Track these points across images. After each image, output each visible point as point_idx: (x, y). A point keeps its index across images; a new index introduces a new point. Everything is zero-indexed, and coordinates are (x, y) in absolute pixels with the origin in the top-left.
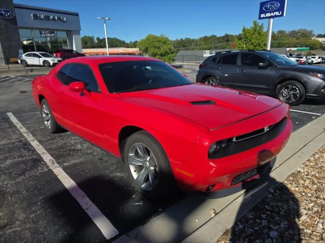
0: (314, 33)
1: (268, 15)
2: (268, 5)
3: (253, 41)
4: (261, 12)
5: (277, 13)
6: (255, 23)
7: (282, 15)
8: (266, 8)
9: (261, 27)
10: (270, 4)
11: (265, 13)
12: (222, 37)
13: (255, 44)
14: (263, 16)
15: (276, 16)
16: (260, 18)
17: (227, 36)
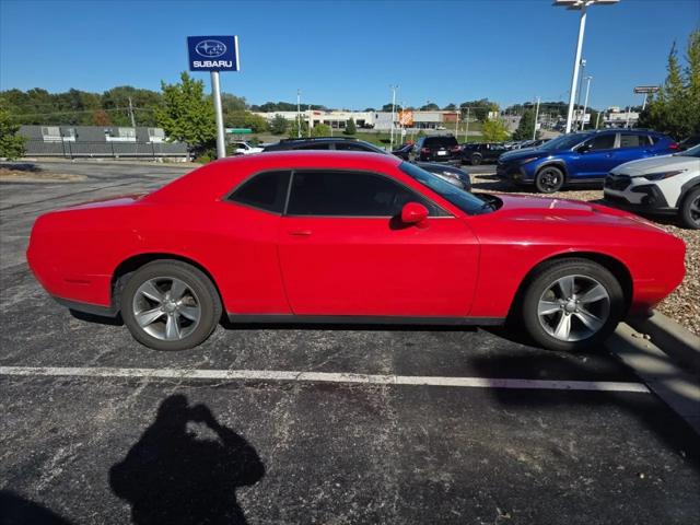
0: (246, 102)
1: (207, 64)
2: (203, 44)
3: (191, 113)
4: (193, 57)
5: (225, 64)
6: (185, 77)
7: (234, 68)
8: (202, 51)
9: (200, 87)
10: (208, 44)
11: (202, 60)
12: (63, 96)
13: (195, 120)
14: (197, 64)
15: (223, 69)
16: (193, 69)
17: (75, 94)
